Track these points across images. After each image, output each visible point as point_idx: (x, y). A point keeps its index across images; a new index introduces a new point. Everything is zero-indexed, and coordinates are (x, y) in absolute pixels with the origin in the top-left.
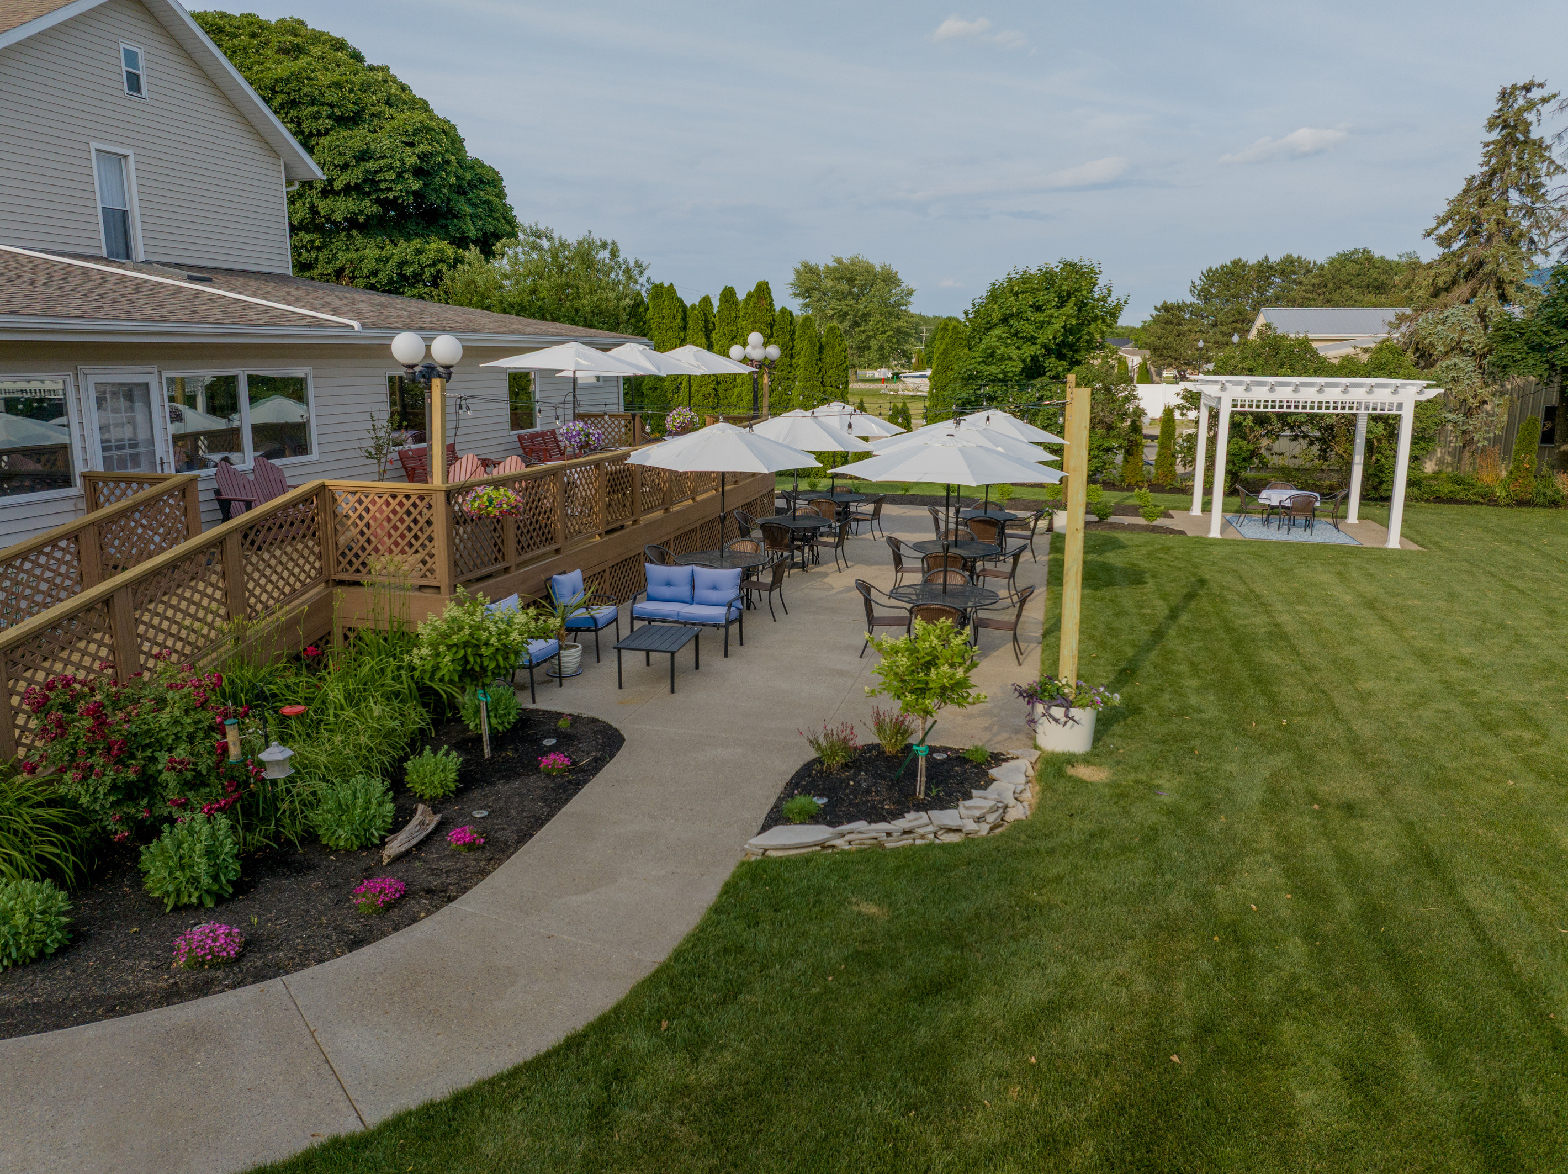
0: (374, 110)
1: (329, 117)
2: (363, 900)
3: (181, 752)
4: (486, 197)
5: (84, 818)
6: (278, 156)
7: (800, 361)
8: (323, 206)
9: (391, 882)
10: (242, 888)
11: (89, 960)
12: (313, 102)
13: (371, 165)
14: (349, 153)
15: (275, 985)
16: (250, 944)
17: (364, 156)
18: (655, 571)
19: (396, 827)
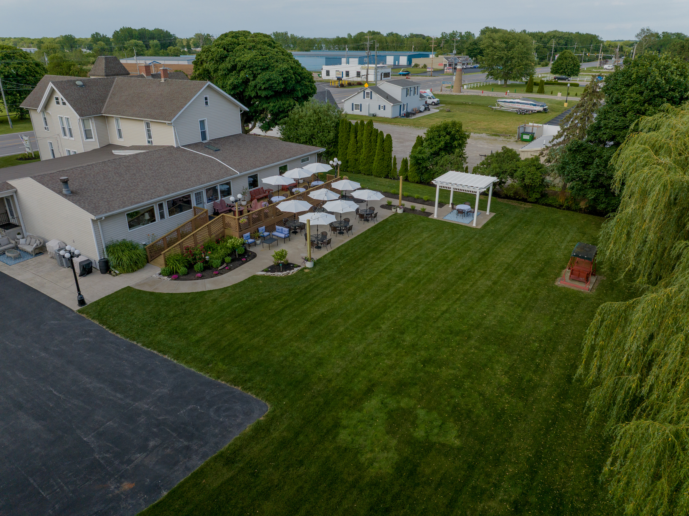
0: (272, 65)
1: (260, 69)
2: (214, 273)
3: (199, 256)
4: (305, 83)
5: (190, 261)
6: (238, 107)
7: (378, 144)
8: (259, 93)
9: (217, 272)
10: (204, 270)
11: (189, 276)
12: (256, 66)
13: (270, 82)
14: (265, 80)
15: (203, 280)
16: (202, 276)
17: (268, 80)
18: (277, 227)
19: (221, 266)
